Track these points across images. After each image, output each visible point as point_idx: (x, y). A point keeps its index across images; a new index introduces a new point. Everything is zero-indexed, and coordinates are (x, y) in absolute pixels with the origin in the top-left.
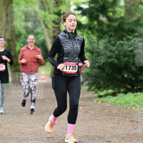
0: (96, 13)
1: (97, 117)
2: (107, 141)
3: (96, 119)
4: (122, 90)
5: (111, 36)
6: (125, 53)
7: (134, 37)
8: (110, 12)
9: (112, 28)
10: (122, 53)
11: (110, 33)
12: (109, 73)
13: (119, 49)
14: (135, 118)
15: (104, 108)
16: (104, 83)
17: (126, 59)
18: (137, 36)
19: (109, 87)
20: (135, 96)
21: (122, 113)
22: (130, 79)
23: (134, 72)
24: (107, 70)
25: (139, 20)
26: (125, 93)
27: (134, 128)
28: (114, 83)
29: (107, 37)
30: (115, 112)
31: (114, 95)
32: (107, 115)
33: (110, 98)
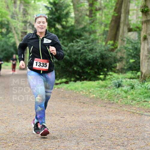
0: (53, 23)
1: (54, 99)
2: (62, 117)
3: (53, 101)
4: (73, 79)
5: (64, 39)
6: (74, 52)
7: (81, 40)
8: (64, 21)
9: (65, 33)
10: (73, 52)
11: (63, 37)
12: (63, 66)
13: (70, 49)
14: (82, 100)
15: (60, 93)
16: (60, 74)
17: (76, 56)
18: (83, 39)
19: (63, 76)
20: (82, 83)
21: (72, 96)
22: (78, 71)
23: (81, 66)
24: (61, 64)
25: (85, 27)
26: (75, 81)
27: (82, 107)
28: (66, 74)
29: (61, 40)
30: (67, 95)
31: (67, 83)
32: (61, 98)
33: (64, 85)
